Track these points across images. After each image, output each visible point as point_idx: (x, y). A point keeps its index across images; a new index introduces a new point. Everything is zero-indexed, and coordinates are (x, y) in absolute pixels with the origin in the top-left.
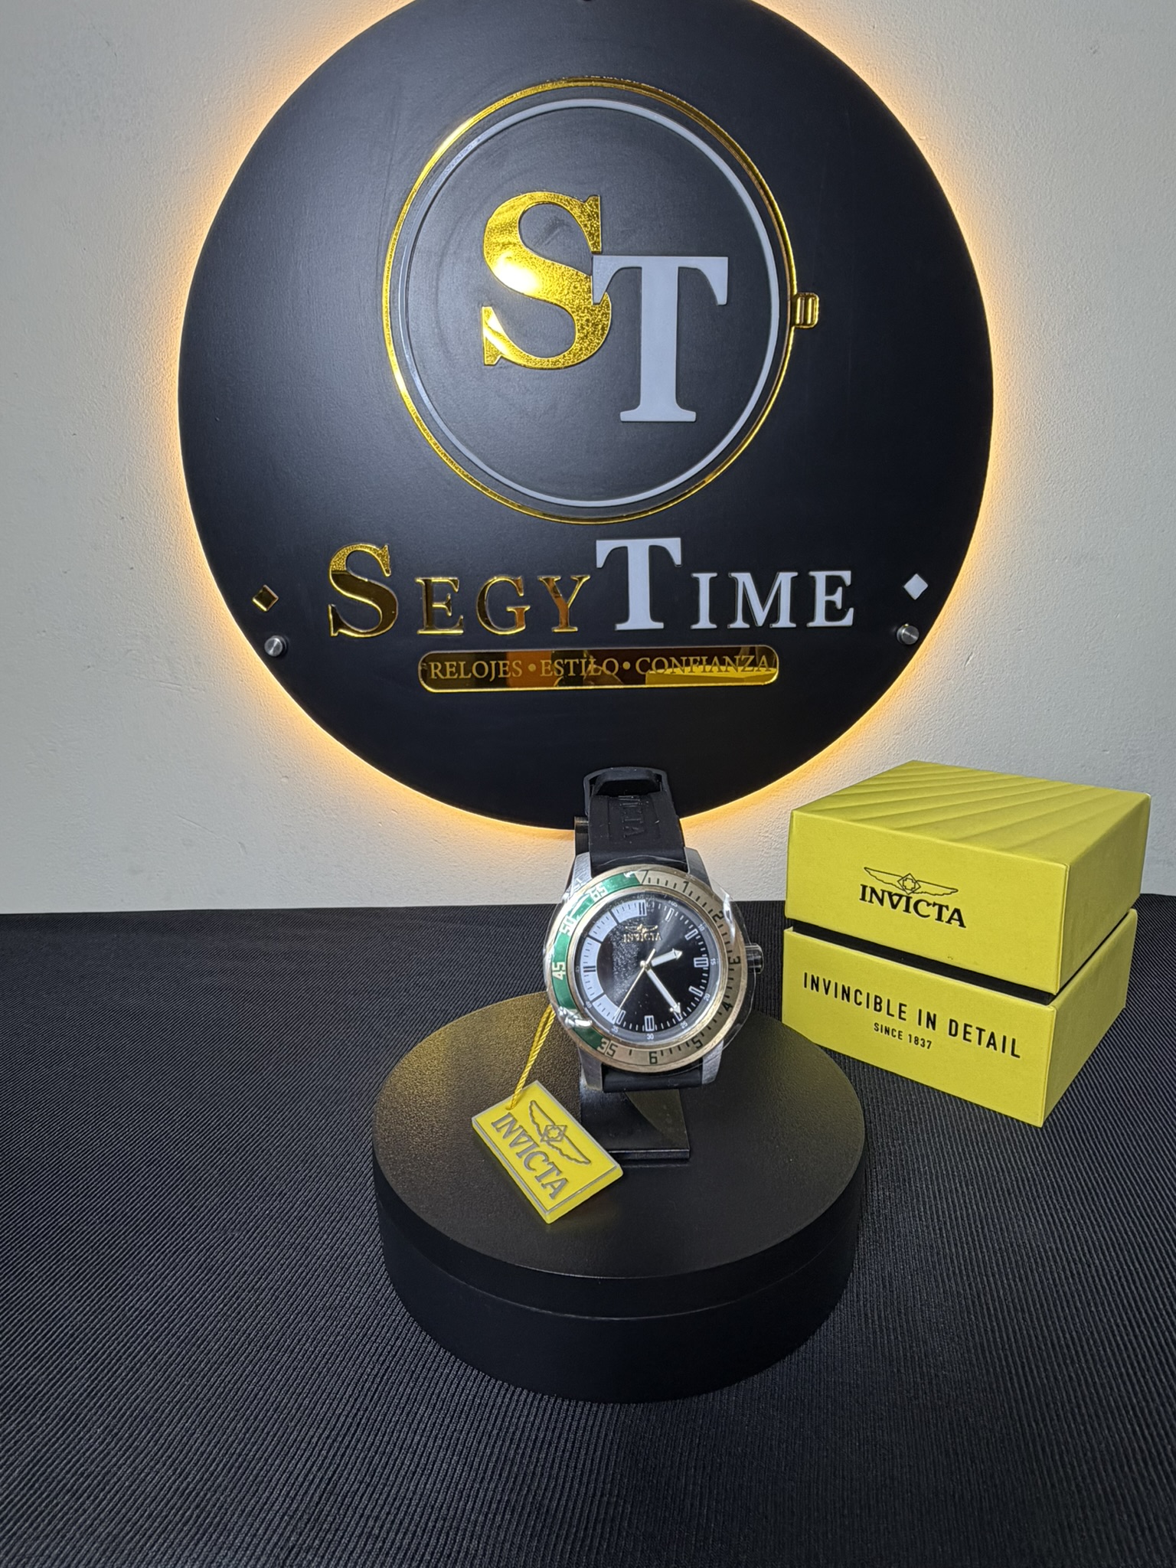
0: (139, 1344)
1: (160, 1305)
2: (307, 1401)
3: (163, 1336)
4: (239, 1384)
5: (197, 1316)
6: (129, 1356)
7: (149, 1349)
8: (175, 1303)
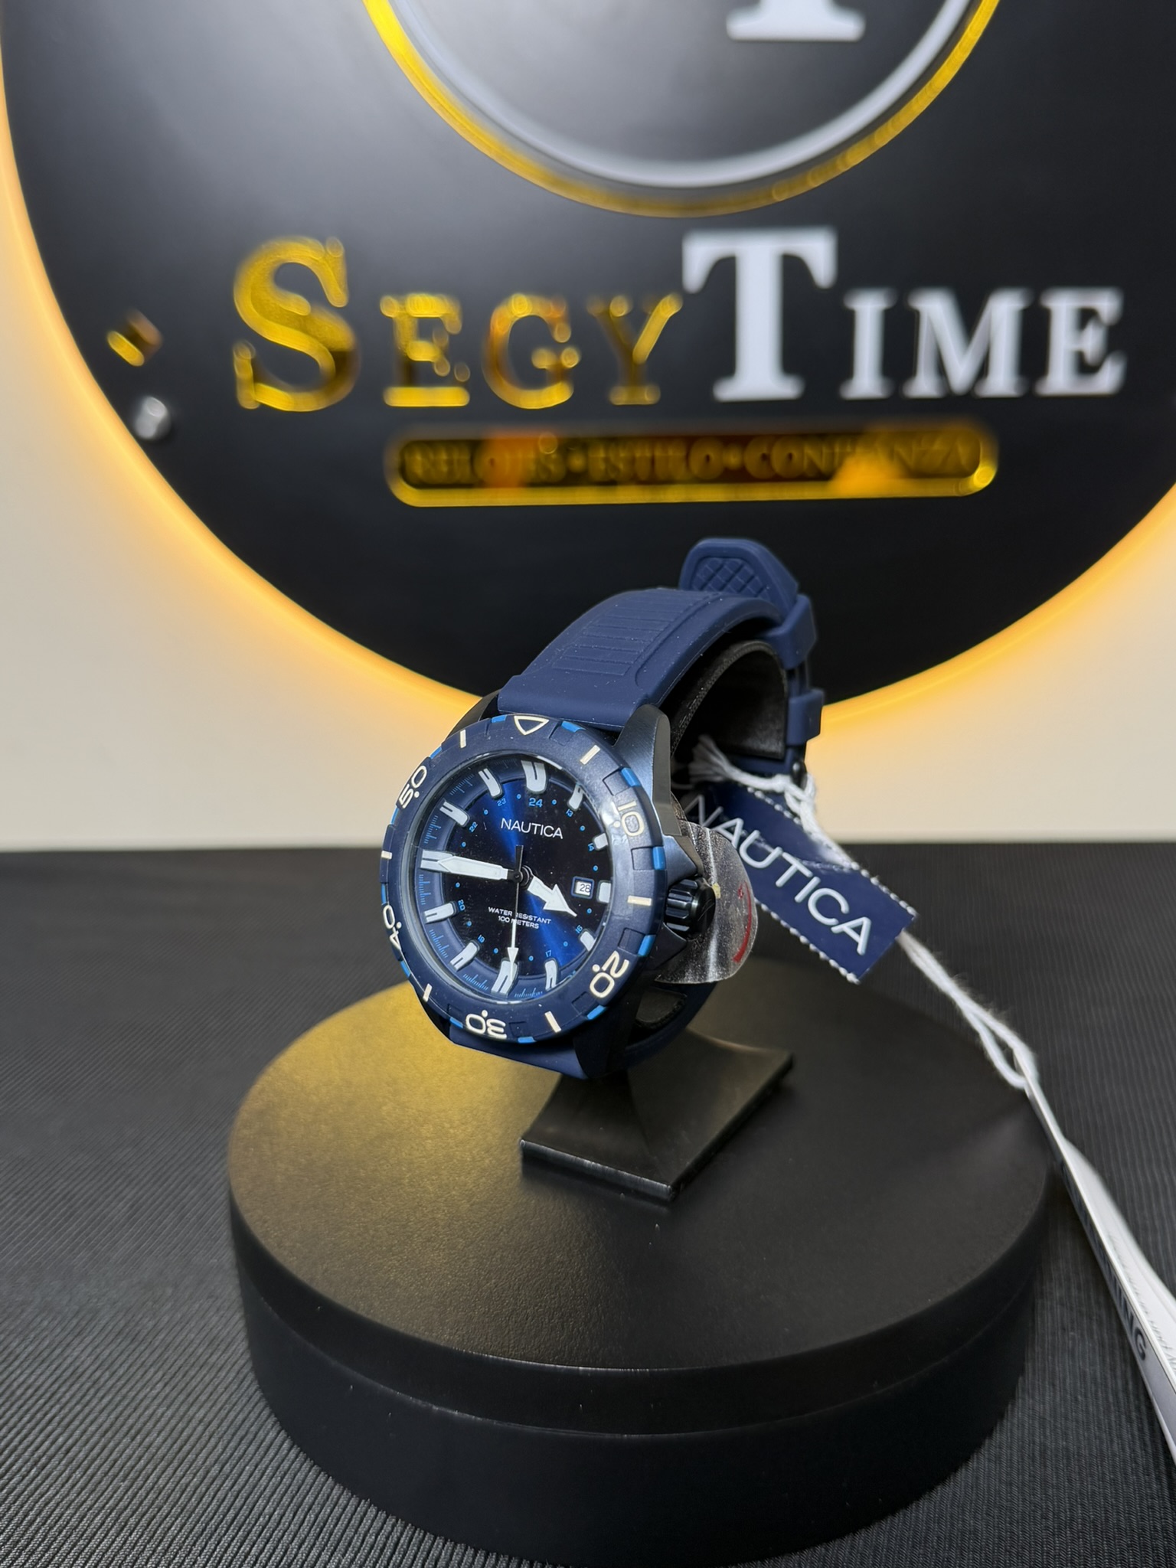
0: (41, 1431)
1: (65, 1381)
2: (311, 1516)
3: (76, 1423)
4: (203, 1488)
5: (124, 1397)
6: (29, 1446)
7: (56, 1439)
8: (89, 1378)
